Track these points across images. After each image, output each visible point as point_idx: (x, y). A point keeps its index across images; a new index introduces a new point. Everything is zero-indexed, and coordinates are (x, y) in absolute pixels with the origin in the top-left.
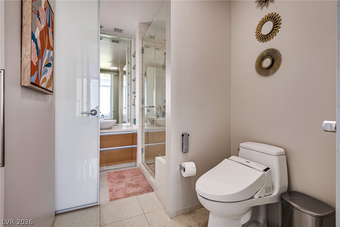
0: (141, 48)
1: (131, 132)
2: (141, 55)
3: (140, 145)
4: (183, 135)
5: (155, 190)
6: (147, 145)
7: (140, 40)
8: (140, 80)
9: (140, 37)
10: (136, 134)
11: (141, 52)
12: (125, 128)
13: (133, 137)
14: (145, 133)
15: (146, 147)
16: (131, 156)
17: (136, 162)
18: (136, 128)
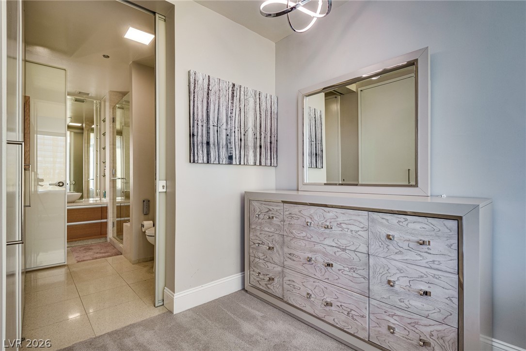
0: (112, 117)
1: (100, 206)
2: (112, 125)
3: (111, 219)
4: (144, 201)
5: (123, 252)
6: (119, 219)
7: (110, 108)
8: (110, 150)
9: (110, 105)
10: (106, 207)
11: (112, 121)
12: (92, 201)
13: (102, 211)
14: (117, 206)
15: (117, 221)
16: (100, 231)
17: (106, 237)
18: (106, 201)
